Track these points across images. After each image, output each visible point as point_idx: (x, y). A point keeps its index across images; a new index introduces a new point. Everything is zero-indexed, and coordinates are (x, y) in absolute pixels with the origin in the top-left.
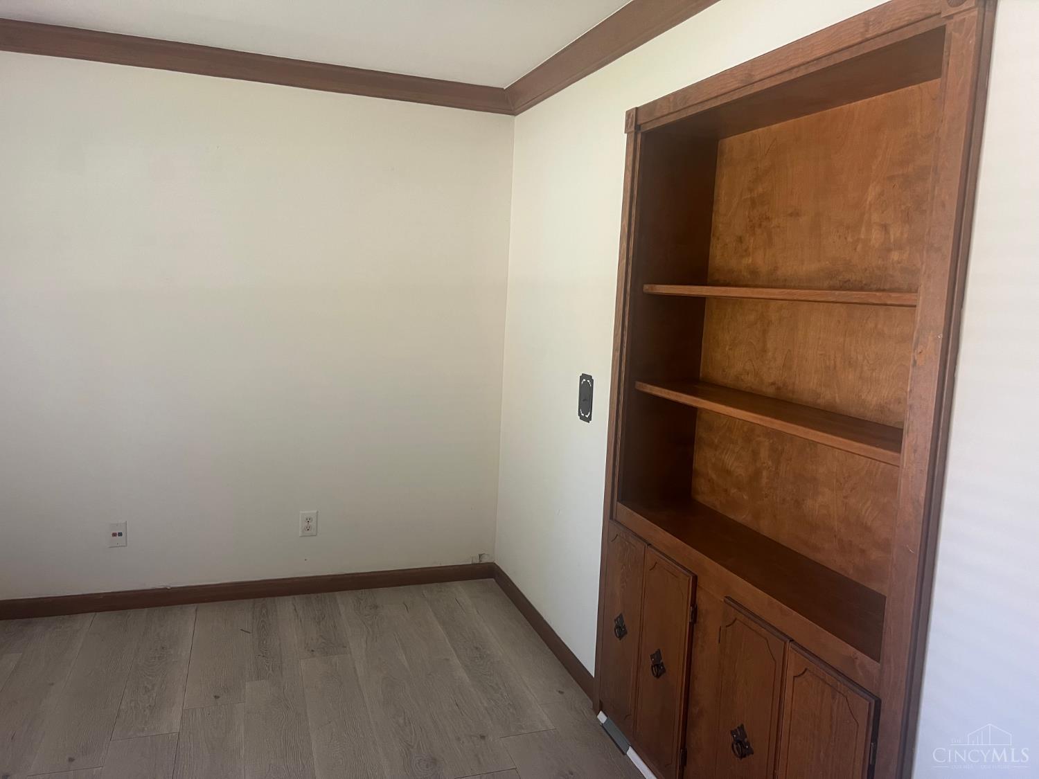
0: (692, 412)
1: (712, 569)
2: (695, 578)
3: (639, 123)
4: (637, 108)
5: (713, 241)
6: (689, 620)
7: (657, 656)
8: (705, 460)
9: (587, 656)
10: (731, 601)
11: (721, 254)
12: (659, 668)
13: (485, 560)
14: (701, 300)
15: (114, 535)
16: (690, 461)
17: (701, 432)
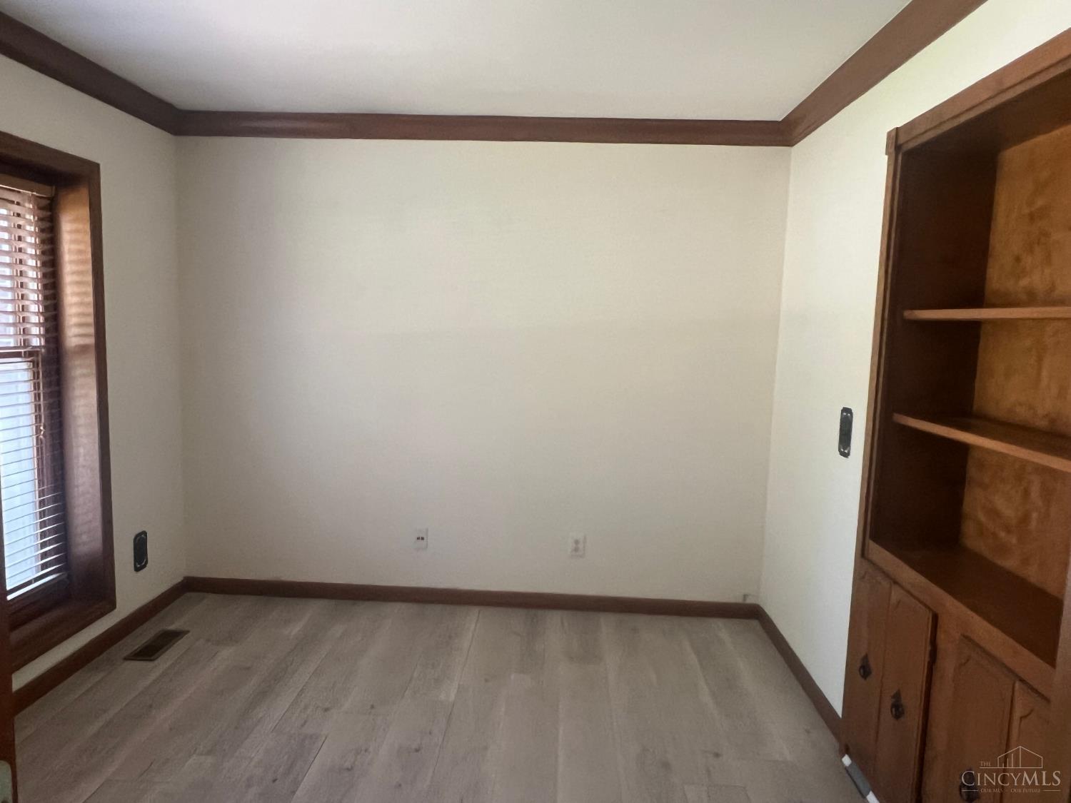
0: (964, 448)
1: (952, 607)
2: (935, 618)
3: (901, 141)
4: (897, 128)
5: (991, 262)
6: (927, 659)
7: (897, 696)
8: (975, 501)
9: (835, 695)
10: (967, 639)
11: (998, 276)
12: (898, 710)
13: (750, 601)
14: (976, 325)
15: (418, 538)
16: (960, 501)
17: (972, 471)
